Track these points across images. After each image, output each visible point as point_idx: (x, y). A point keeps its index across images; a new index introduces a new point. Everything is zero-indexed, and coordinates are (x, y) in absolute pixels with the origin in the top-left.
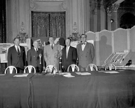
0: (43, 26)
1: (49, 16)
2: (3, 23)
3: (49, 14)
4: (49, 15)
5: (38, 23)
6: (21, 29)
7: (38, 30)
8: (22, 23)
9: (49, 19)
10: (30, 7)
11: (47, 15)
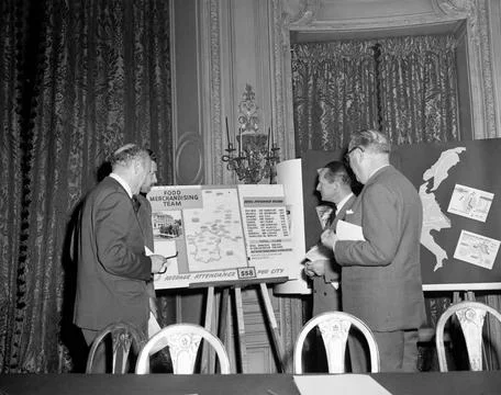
0: (349, 104)
1: (378, 53)
2: (160, 99)
3: (378, 45)
4: (376, 48)
5: (324, 91)
6: (245, 119)
7: (324, 126)
8: (249, 88)
9: (376, 69)
10: (284, 15)
11: (366, 48)
